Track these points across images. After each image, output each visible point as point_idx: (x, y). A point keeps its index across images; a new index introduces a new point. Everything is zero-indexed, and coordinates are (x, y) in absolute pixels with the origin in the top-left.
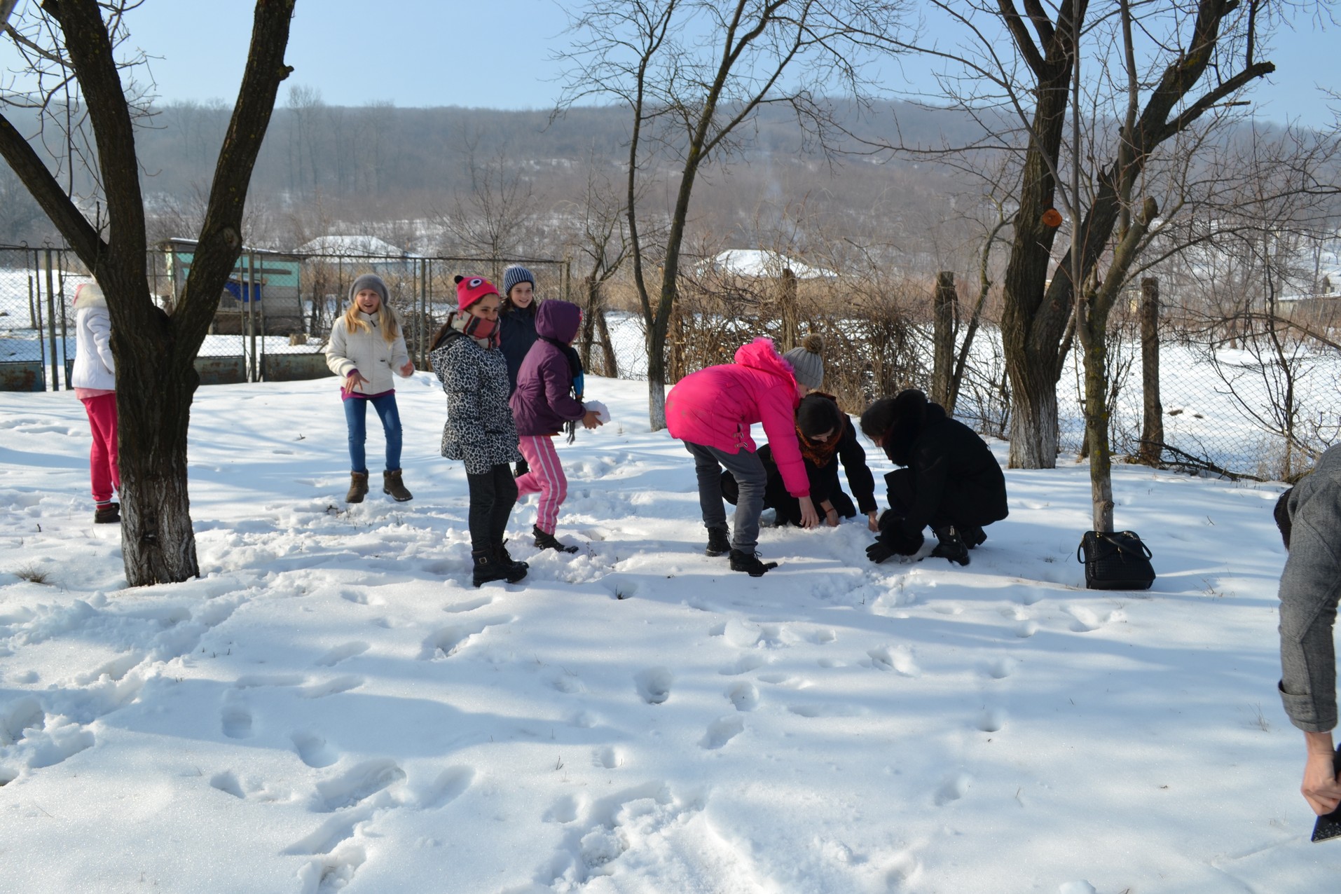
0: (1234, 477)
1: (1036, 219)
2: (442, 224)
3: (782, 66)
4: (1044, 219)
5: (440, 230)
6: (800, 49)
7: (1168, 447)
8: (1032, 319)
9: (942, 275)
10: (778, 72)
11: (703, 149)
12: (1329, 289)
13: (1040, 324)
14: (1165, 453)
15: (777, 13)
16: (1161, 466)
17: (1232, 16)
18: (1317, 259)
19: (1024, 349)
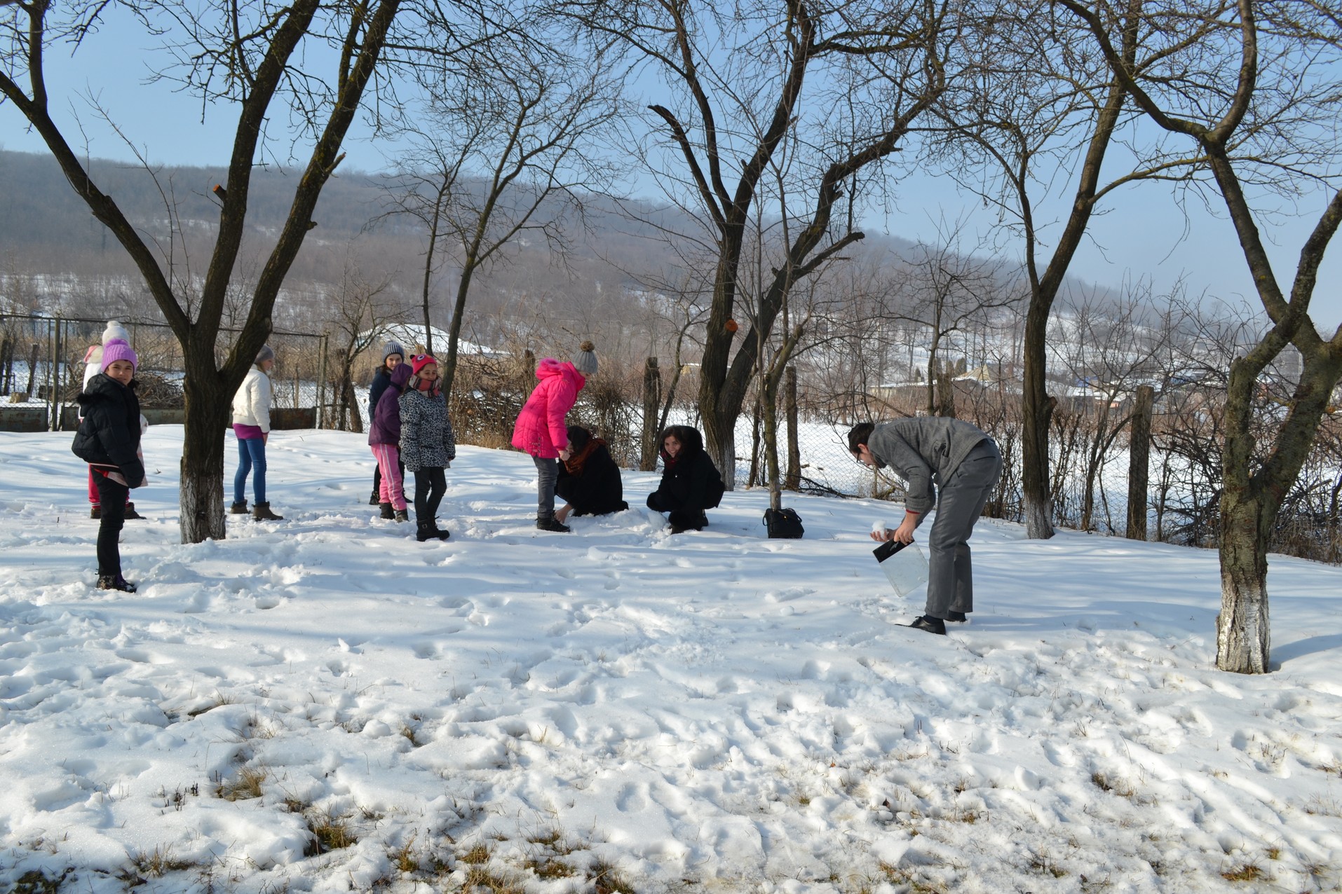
0: (844, 496)
1: (722, 326)
2: (68, 281)
3: (537, 203)
4: (726, 326)
5: (66, 288)
6: (550, 192)
7: (804, 478)
8: (719, 391)
9: (649, 359)
10: (535, 208)
11: (477, 259)
12: (919, 379)
13: (724, 395)
14: (802, 483)
15: (527, 162)
16: (800, 491)
17: (839, 202)
18: (911, 353)
19: (714, 411)
